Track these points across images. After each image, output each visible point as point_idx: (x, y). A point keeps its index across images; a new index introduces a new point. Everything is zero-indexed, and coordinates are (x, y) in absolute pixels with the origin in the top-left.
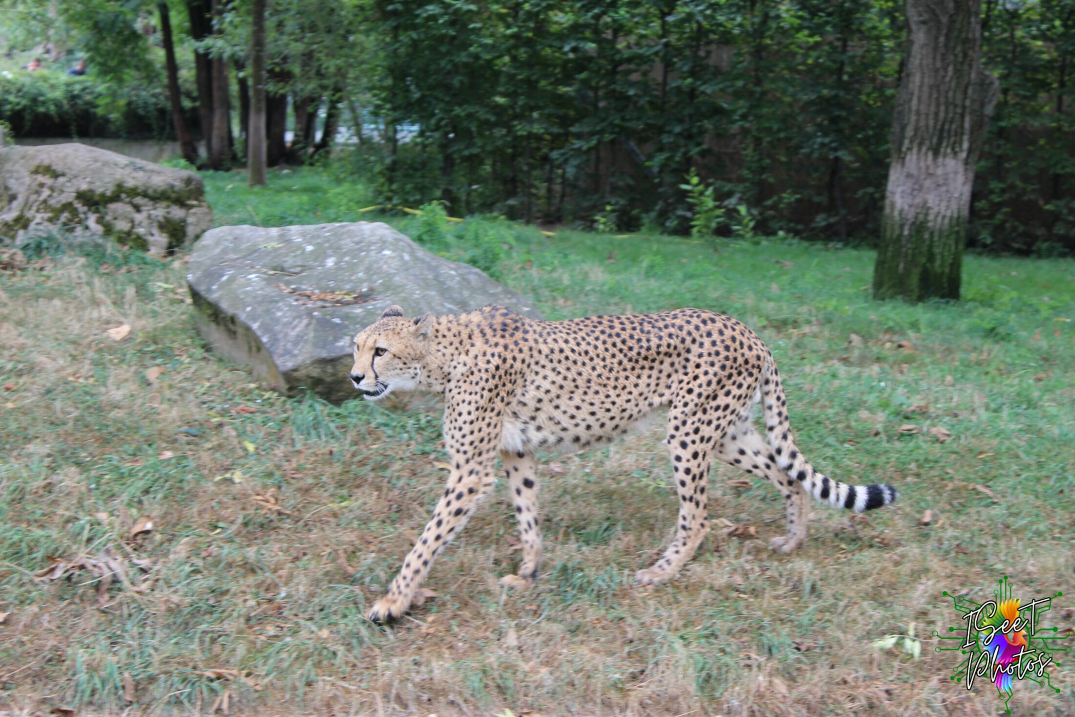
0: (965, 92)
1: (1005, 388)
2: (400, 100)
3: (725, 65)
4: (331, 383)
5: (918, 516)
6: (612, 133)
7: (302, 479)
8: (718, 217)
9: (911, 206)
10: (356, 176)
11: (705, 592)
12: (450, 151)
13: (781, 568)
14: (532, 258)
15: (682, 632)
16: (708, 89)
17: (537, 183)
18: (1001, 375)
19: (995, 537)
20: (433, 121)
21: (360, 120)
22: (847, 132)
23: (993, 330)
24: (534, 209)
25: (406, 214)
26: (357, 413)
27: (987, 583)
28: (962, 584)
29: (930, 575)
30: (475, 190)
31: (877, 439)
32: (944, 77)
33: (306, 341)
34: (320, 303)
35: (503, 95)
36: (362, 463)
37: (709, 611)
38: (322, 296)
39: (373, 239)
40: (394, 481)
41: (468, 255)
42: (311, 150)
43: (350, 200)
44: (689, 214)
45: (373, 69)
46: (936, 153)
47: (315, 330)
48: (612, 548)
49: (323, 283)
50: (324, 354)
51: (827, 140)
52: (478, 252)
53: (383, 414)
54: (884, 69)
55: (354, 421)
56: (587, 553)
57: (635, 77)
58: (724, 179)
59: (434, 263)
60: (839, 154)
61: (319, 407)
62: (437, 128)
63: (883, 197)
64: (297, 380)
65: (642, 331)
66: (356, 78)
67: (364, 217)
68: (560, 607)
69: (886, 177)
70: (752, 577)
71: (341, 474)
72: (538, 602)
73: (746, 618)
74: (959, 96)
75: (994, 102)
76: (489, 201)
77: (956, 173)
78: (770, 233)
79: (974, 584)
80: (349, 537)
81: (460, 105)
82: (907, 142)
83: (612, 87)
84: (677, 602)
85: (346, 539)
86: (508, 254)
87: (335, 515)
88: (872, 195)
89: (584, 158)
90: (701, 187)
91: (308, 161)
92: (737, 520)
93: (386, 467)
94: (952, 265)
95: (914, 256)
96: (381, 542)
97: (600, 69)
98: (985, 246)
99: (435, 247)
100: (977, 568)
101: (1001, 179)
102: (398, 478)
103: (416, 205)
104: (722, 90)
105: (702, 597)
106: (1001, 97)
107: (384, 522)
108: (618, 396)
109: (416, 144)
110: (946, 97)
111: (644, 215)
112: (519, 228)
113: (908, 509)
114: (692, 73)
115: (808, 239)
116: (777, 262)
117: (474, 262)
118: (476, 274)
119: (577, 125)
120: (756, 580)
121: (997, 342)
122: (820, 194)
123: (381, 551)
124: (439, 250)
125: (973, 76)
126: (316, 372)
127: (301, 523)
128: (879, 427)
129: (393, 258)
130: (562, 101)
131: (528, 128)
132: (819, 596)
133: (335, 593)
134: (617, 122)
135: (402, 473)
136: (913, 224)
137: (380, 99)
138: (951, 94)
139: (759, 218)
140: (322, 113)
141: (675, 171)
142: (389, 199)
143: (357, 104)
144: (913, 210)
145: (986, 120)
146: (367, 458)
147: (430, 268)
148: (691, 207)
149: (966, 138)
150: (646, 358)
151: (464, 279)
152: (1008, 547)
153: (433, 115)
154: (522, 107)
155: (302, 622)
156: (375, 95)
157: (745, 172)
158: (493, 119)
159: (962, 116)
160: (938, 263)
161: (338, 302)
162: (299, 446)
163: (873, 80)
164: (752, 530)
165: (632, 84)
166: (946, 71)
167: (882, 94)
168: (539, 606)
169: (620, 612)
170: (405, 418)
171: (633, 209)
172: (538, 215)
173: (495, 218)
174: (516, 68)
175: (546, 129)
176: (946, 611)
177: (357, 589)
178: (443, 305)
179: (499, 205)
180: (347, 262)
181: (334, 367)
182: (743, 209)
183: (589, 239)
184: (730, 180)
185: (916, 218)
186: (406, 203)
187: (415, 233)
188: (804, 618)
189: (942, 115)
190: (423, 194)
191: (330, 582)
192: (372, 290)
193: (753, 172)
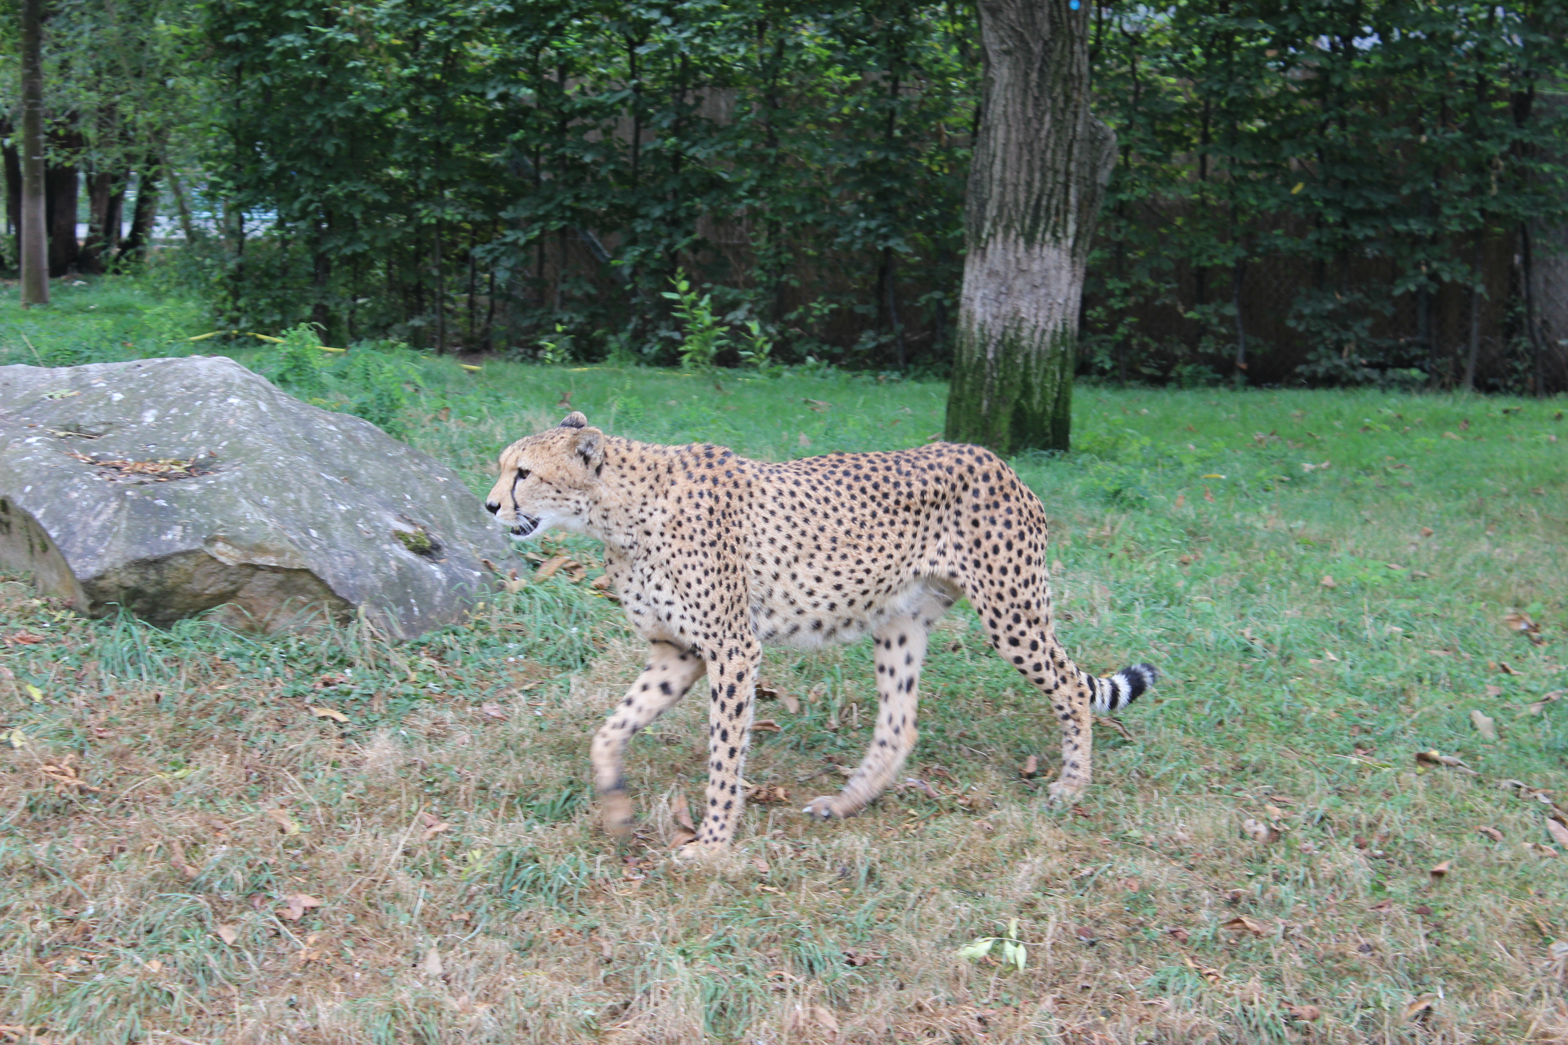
0: (1069, 152)
1: (1136, 576)
2: (246, 176)
3: (723, 118)
4: (155, 596)
5: (1018, 765)
6: (562, 218)
7: (115, 738)
8: (720, 338)
9: (995, 317)
10: (185, 288)
11: (714, 885)
12: (322, 249)
13: (823, 847)
14: (449, 404)
15: (684, 944)
16: (699, 152)
17: (452, 294)
18: (1131, 558)
19: (1129, 792)
20: (297, 205)
21: (187, 206)
22: (902, 212)
23: (1117, 493)
24: (450, 332)
25: (261, 342)
26: (194, 639)
27: (1118, 858)
28: (1083, 861)
29: (1038, 849)
30: (363, 306)
31: (957, 655)
32: (1038, 131)
33: (116, 535)
34: (135, 478)
35: (398, 165)
36: (205, 713)
37: (721, 913)
38: (138, 468)
39: (213, 381)
40: (252, 738)
41: (353, 403)
42: (115, 251)
43: (176, 325)
44: (677, 336)
45: (207, 129)
46: (1030, 241)
47: (129, 518)
48: (577, 826)
49: (140, 448)
50: (144, 553)
51: (873, 224)
52: (368, 397)
53: (234, 638)
54: (952, 120)
55: (190, 650)
56: (541, 833)
57: (592, 136)
58: (725, 284)
59: (304, 415)
60: (891, 243)
61: (137, 631)
62: (304, 214)
63: (956, 305)
64: (104, 592)
65: (899, 472)
66: (180, 144)
67: (197, 348)
68: (503, 915)
69: (959, 276)
70: (781, 860)
71: (173, 730)
72: (471, 908)
73: (775, 922)
74: (1060, 157)
75: (1110, 167)
76: (383, 321)
77: (1059, 268)
78: (796, 361)
79: (1100, 860)
80: (187, 822)
81: (337, 181)
82: (988, 225)
83: (559, 151)
84: (674, 900)
85: (184, 825)
86: (415, 401)
87: (166, 790)
88: (939, 302)
89: (522, 255)
90: (693, 296)
91: (112, 267)
92: (758, 779)
93: (241, 717)
94: (1057, 401)
95: (1002, 389)
96: (236, 828)
97: (541, 126)
98: (1102, 372)
99: (305, 391)
100: (1105, 837)
101: (1122, 275)
102: (259, 732)
103: (275, 329)
104: (719, 154)
105: (710, 892)
106: (1120, 158)
107: (239, 798)
108: (874, 560)
109: (273, 240)
110: (1043, 160)
111: (611, 338)
112: (428, 360)
113: (1003, 755)
114: (676, 130)
115: (849, 368)
116: (806, 402)
117: (363, 411)
118: (368, 429)
119: (510, 208)
120: (788, 865)
121: (1124, 511)
122: (866, 302)
123: (235, 841)
124: (311, 395)
125: (1079, 129)
126: (131, 580)
127: (116, 804)
128: (960, 638)
129: (242, 409)
130: (487, 173)
131: (438, 213)
132: (880, 886)
133: (169, 906)
134: (568, 202)
135: (265, 725)
136: (1000, 342)
137: (217, 174)
138: (1049, 155)
139: (778, 338)
140: (131, 195)
141: (654, 272)
142: (235, 321)
143: (183, 182)
144: (999, 322)
145: (1100, 191)
146: (212, 705)
147: (298, 422)
148: (679, 325)
149: (1071, 217)
150: (907, 509)
151: (350, 438)
152: (1147, 805)
153: (297, 196)
154: (427, 182)
155: (121, 951)
156: (209, 169)
157: (757, 273)
158: (386, 200)
159: (1067, 187)
160: (1037, 397)
161: (162, 475)
162: (109, 690)
163: (938, 135)
164: (780, 792)
165: (589, 147)
166: (1041, 123)
167: (951, 157)
168: (472, 915)
169: (592, 918)
170: (266, 644)
171: (594, 329)
172: (455, 340)
173: (393, 346)
174: (417, 126)
175: (465, 216)
176: (1061, 901)
177: (202, 899)
178: (319, 476)
179: (397, 327)
180: (175, 417)
181: (159, 571)
182: (754, 327)
183: (531, 374)
184: (735, 285)
185: (1004, 334)
186: (259, 326)
187: (275, 371)
188: (859, 918)
189: (1037, 185)
190: (283, 313)
191: (160, 890)
192: (212, 456)
193: (768, 272)
